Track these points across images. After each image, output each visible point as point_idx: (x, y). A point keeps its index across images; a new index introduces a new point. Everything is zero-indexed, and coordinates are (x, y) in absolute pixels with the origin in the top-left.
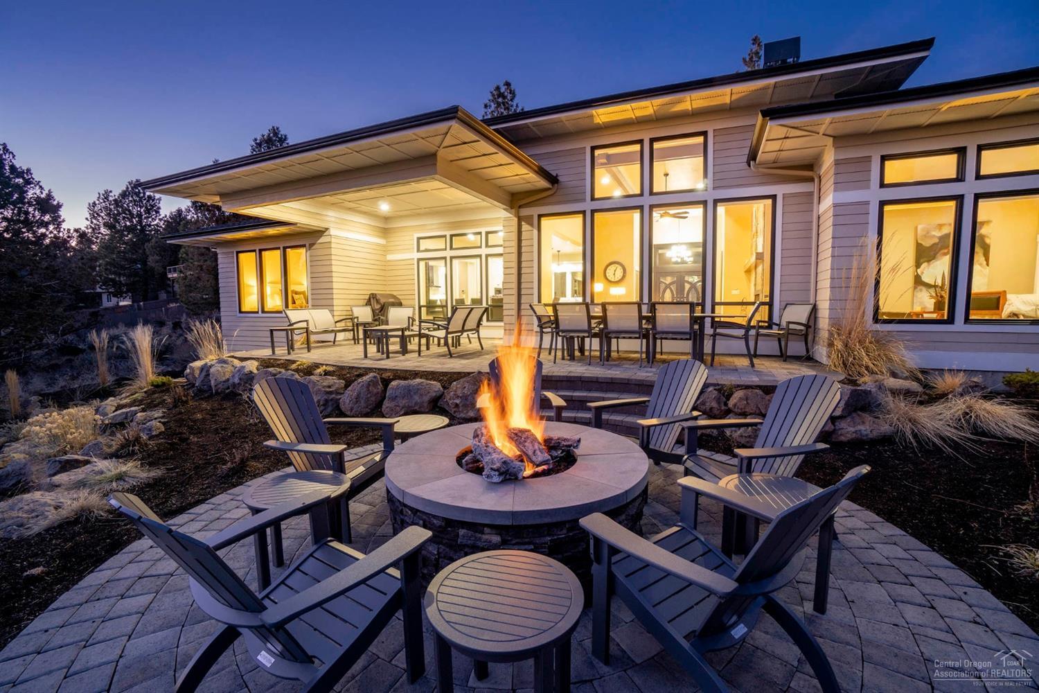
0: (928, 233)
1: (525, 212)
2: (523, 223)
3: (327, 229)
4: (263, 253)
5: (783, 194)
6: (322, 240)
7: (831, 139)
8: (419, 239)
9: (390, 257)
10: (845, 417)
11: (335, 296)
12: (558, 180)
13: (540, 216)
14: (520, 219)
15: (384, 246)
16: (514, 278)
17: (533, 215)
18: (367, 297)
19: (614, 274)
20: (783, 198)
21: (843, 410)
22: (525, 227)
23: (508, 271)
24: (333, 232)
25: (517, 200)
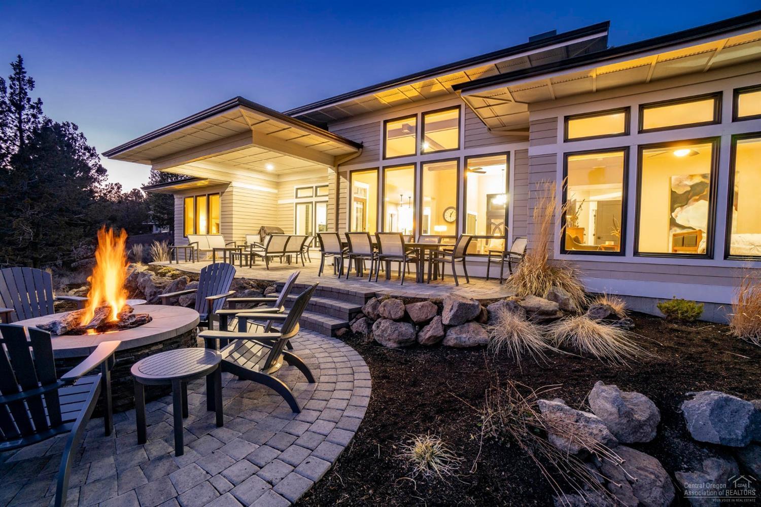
0: (680, 182)
1: (342, 169)
2: (341, 177)
3: (231, 182)
4: (198, 198)
5: (515, 151)
6: (228, 189)
7: (526, 105)
8: (297, 189)
9: (280, 202)
10: (456, 326)
11: (234, 228)
12: (363, 146)
13: (351, 172)
14: (339, 174)
15: (276, 194)
16: (334, 216)
17: (346, 171)
18: (259, 229)
19: (450, 216)
20: (515, 153)
21: (451, 320)
22: (342, 179)
23: (330, 211)
24: (233, 184)
25: (336, 161)
